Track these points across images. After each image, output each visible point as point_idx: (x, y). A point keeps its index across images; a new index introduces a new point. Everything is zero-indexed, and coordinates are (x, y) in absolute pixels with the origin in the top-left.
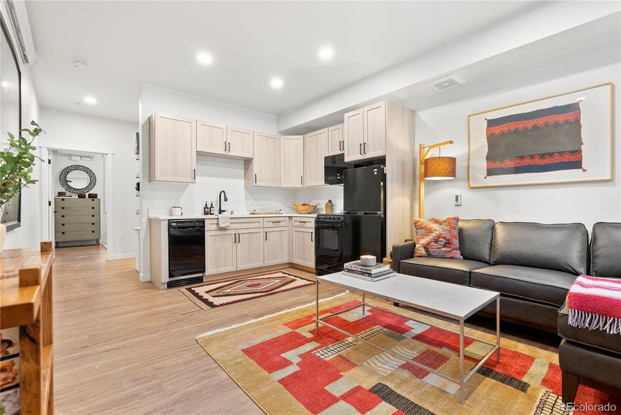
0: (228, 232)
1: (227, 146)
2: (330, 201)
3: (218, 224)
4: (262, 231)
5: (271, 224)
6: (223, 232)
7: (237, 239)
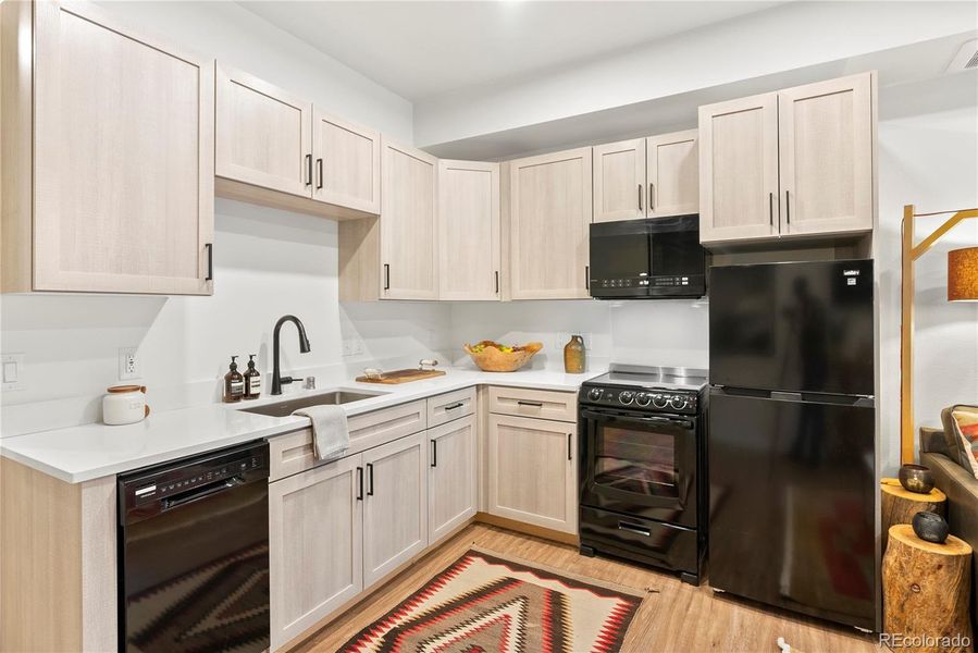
0: (341, 467)
1: (314, 169)
2: (575, 338)
3: (312, 446)
4: (423, 440)
5: (443, 415)
6: (325, 473)
7: (366, 483)
